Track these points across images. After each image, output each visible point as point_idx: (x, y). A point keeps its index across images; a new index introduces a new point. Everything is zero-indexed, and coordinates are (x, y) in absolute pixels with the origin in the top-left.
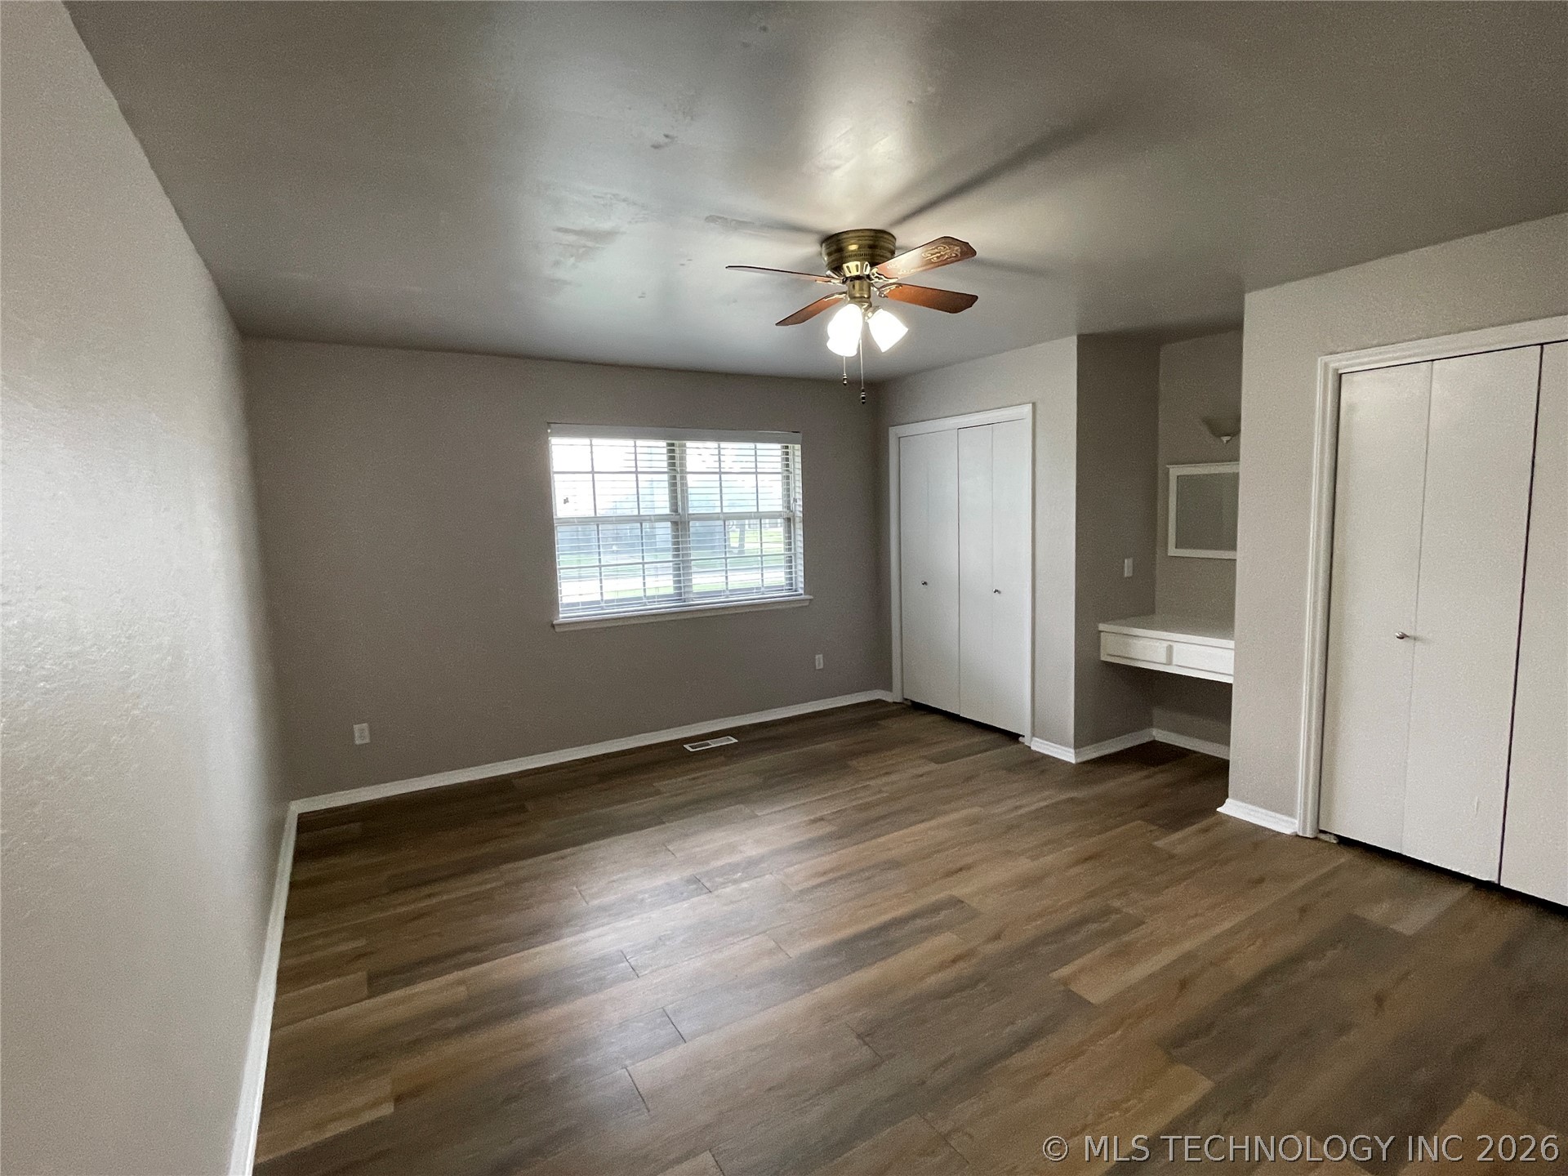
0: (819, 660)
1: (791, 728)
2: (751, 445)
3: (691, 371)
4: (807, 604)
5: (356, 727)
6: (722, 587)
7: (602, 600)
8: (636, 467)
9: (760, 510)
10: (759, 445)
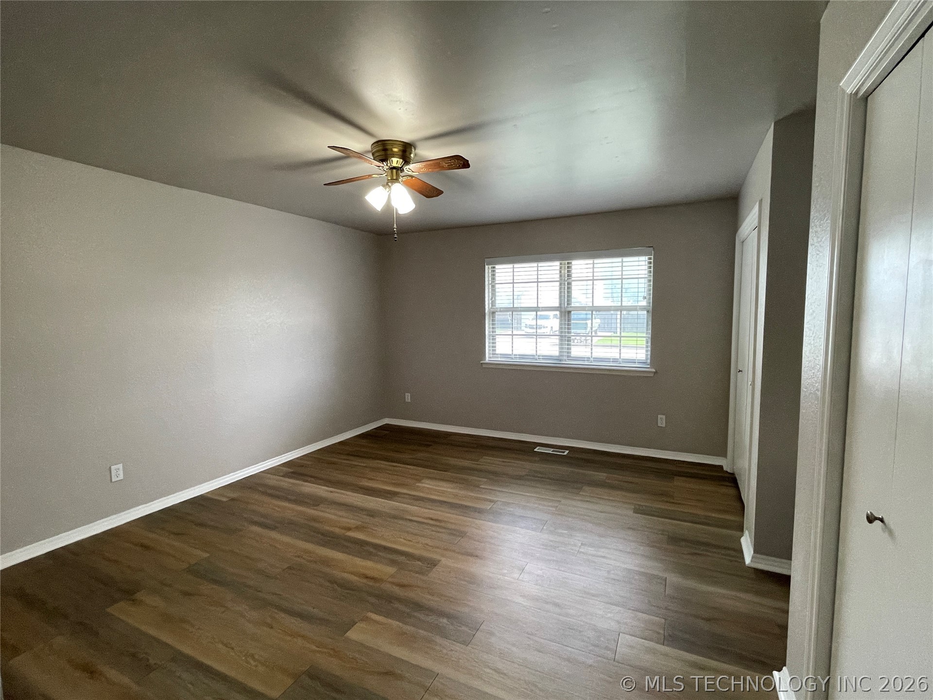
0: (662, 420)
1: (629, 461)
2: (619, 259)
3: (599, 213)
4: (652, 375)
5: (406, 394)
6: (588, 355)
7: (512, 354)
8: (538, 279)
9: (623, 305)
10: (625, 259)
